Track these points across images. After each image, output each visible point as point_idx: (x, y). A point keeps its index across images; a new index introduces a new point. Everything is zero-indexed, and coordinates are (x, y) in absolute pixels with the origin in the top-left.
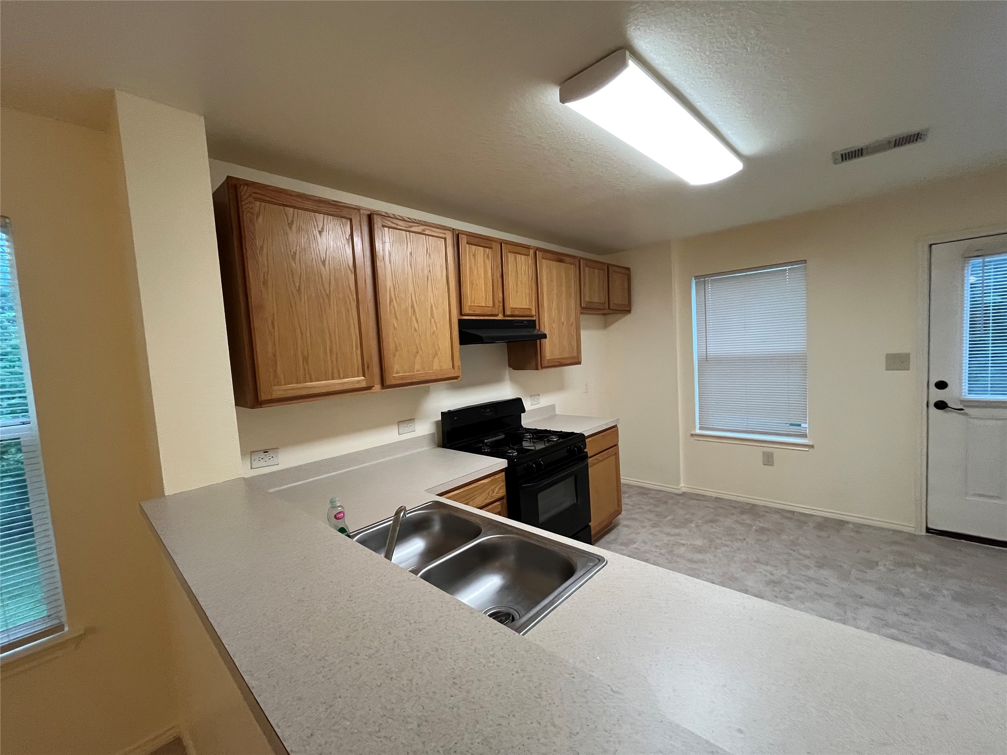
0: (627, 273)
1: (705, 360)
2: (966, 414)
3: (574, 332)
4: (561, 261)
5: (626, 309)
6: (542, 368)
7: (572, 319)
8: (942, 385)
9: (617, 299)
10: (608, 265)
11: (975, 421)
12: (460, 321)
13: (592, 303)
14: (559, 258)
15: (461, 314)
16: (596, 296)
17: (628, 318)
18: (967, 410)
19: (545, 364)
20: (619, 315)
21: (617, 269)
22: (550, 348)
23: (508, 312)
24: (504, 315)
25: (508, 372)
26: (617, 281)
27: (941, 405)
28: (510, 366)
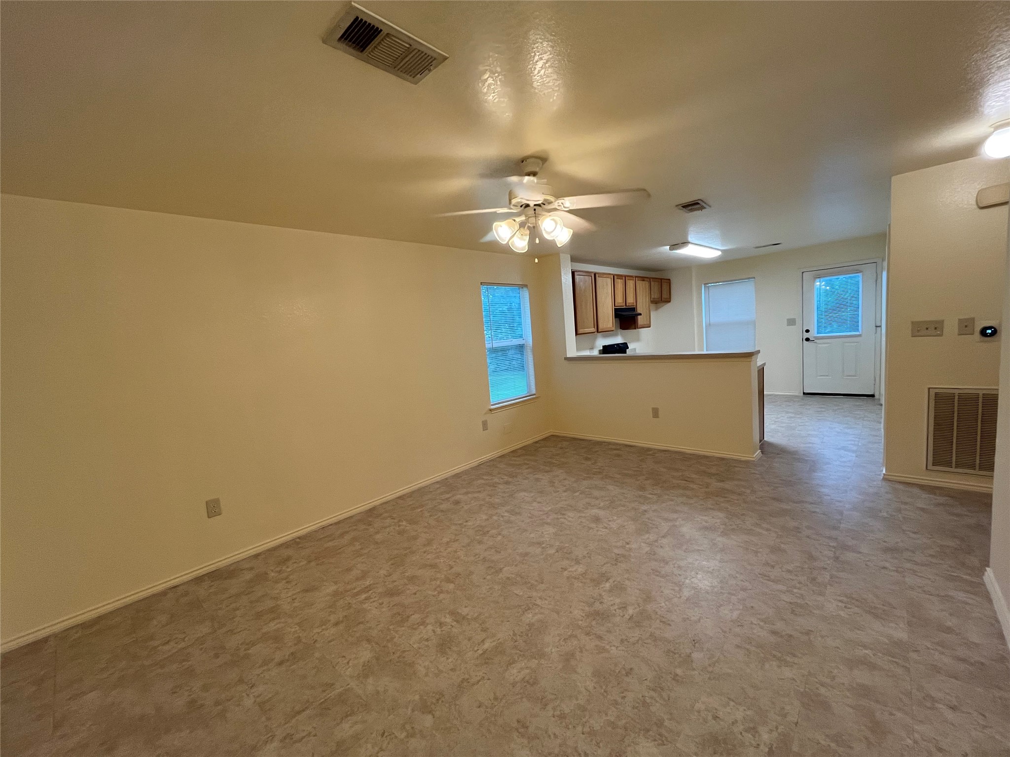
0: (669, 281)
1: (709, 325)
2: (816, 342)
3: (648, 311)
4: (644, 280)
5: (668, 301)
6: (637, 328)
7: (647, 306)
8: (807, 331)
9: (665, 296)
10: (661, 279)
11: (820, 345)
12: (615, 309)
13: (655, 298)
14: (643, 279)
15: (615, 306)
16: (656, 295)
17: (669, 304)
18: (816, 341)
19: (638, 327)
20: (664, 304)
21: (665, 281)
22: (641, 320)
23: (627, 305)
24: (626, 306)
25: (620, 331)
26: (665, 286)
27: (807, 340)
28: (621, 328)
